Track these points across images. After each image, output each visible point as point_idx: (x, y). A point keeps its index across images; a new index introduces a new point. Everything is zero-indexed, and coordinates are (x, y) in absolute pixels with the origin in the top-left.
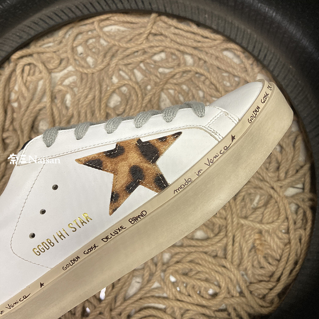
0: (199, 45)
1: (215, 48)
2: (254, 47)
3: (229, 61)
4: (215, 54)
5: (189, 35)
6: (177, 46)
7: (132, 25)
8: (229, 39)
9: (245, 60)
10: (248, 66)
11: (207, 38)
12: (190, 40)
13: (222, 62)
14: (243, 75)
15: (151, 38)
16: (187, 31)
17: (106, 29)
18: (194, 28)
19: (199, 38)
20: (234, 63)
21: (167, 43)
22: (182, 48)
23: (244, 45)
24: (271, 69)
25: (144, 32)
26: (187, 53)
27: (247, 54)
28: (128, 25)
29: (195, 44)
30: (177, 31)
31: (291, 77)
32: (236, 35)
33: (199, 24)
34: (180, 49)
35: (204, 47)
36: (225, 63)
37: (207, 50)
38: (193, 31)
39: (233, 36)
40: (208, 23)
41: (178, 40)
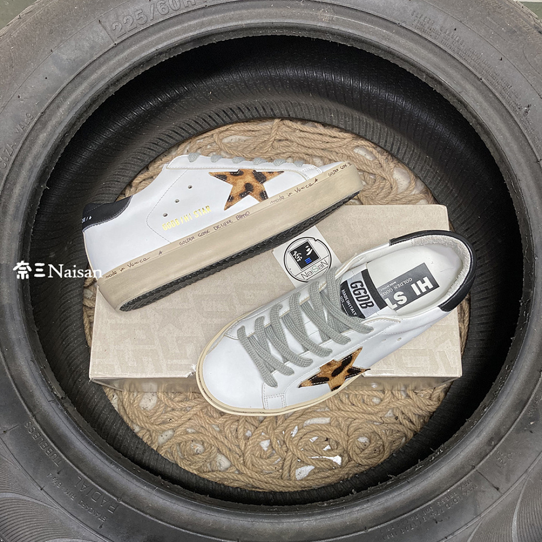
0: (328, 145)
1: (344, 146)
2: (386, 142)
3: (362, 158)
4: (346, 153)
5: (316, 137)
6: (304, 150)
7: (253, 133)
8: (359, 136)
9: (378, 156)
10: (383, 162)
11: (335, 137)
12: (317, 142)
13: (355, 161)
14: (378, 171)
15: (276, 144)
16: (313, 133)
17: (225, 141)
18: (321, 129)
19: (327, 139)
20: (367, 159)
21: (294, 148)
22: (310, 151)
23: (375, 140)
24: (406, 162)
25: (268, 139)
26: (316, 156)
27: (379, 149)
28: (250, 133)
29: (324, 146)
30: (302, 134)
31: (428, 168)
32: (366, 132)
33: (324, 125)
34: (308, 153)
35: (333, 148)
36: (358, 161)
37: (337, 150)
38: (320, 132)
39: (362, 133)
40: (335, 122)
41: (305, 144)
